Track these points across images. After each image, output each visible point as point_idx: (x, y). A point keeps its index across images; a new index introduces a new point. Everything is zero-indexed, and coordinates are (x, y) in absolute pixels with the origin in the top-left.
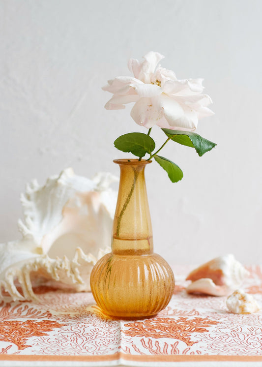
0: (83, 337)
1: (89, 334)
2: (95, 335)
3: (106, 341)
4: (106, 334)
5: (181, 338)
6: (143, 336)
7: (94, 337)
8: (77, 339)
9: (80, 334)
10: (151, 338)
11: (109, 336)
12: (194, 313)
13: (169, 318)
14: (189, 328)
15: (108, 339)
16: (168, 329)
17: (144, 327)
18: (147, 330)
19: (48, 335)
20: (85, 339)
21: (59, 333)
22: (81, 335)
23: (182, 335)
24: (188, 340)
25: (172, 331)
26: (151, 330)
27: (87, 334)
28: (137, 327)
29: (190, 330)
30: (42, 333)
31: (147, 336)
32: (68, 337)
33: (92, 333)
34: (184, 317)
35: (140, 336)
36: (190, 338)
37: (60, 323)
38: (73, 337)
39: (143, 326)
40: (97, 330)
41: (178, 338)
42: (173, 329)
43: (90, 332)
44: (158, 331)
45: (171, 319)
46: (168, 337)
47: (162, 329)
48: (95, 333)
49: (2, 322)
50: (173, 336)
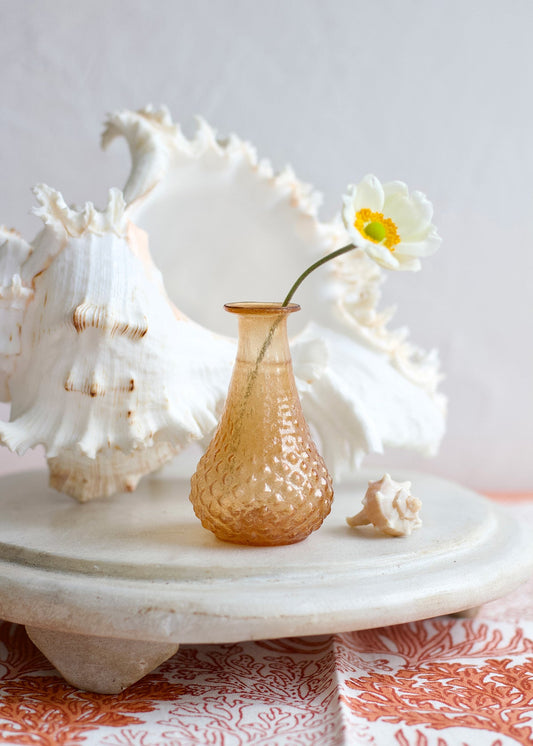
0: (238, 732)
1: (257, 726)
2: (273, 727)
3: (303, 739)
4: (302, 721)
5: (505, 727)
6: (400, 720)
7: (270, 733)
8: (222, 737)
9: (232, 724)
10: (421, 727)
11: (310, 723)
12: (521, 647)
13: (459, 665)
14: (520, 699)
15: (310, 732)
16: (465, 701)
17: (399, 694)
18: (407, 701)
19: (143, 722)
20: (244, 737)
21: (171, 716)
22: (233, 727)
23: (506, 718)
24: (525, 734)
25: (475, 707)
26: (418, 701)
27: (252, 725)
28: (380, 691)
29: (523, 703)
30: (123, 717)
31: (412, 720)
32: (196, 729)
33: (262, 722)
34: (500, 659)
35: (391, 721)
36: (530, 728)
37: (172, 681)
38: (210, 731)
39: (396, 689)
40: (276, 712)
41: (498, 729)
42: (477, 703)
43: (259, 721)
44: (437, 705)
45: (465, 666)
46: (469, 724)
47: (449, 699)
48: (273, 723)
49: (17, 680)
50: (481, 722)
